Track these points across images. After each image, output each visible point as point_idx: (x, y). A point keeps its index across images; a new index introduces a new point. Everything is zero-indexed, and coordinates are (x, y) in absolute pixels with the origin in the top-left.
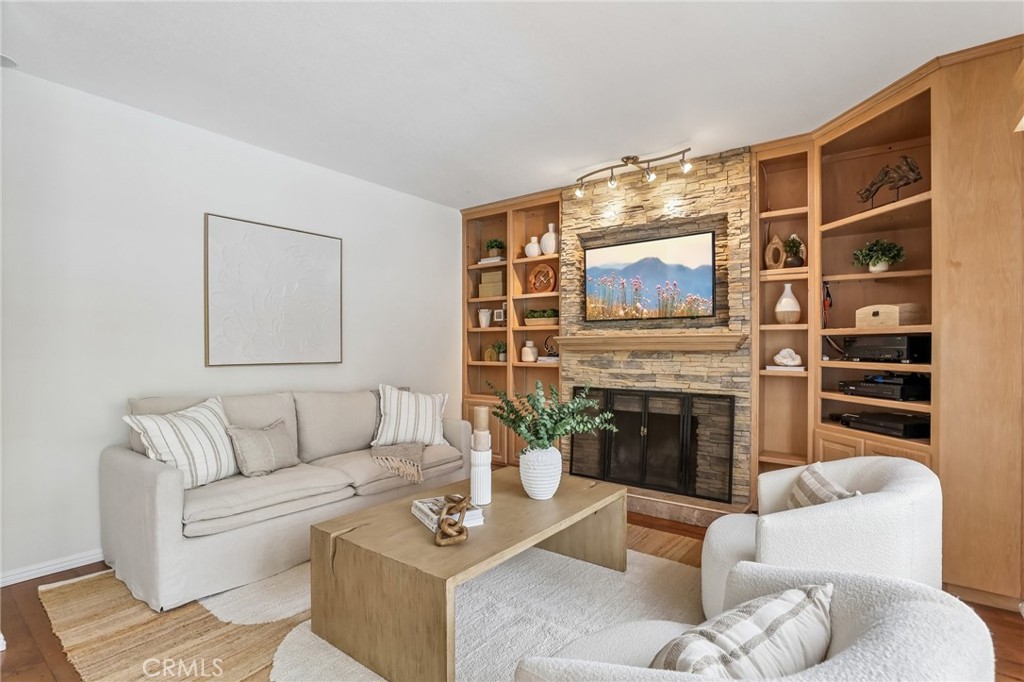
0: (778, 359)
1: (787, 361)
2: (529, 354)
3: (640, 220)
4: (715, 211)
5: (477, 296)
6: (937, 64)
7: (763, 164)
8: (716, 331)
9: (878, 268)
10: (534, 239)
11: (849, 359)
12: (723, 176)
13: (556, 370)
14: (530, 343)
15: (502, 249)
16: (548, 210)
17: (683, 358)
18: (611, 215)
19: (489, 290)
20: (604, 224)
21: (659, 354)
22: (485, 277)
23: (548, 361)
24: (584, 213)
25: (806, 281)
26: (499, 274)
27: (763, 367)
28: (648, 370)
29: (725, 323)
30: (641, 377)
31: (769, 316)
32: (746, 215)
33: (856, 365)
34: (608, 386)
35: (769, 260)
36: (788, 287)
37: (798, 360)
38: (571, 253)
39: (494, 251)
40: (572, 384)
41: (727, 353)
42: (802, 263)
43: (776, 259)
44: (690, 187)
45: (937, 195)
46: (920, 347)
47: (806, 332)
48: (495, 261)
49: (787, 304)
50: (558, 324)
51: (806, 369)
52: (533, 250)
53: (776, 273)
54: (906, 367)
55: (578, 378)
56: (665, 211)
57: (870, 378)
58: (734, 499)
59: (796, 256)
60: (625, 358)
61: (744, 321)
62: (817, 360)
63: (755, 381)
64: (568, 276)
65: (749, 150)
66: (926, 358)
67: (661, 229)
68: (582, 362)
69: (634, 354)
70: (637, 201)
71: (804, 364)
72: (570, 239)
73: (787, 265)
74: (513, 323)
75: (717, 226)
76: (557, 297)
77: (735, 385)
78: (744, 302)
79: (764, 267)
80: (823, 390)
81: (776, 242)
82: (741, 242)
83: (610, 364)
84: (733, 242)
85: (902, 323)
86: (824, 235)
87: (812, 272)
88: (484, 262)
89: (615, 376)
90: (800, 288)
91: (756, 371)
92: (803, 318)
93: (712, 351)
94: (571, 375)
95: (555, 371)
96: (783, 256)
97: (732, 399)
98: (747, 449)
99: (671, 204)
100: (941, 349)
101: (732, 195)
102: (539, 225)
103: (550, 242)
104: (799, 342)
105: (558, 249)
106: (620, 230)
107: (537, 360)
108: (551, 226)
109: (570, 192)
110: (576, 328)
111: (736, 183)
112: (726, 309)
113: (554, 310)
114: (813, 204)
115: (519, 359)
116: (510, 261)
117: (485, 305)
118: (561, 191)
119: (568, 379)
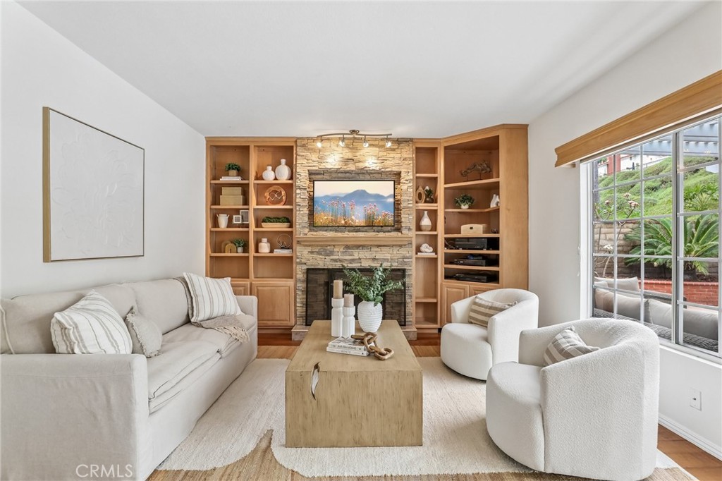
0: (423, 249)
1: (427, 250)
2: (265, 248)
3: (351, 167)
4: (395, 169)
5: (218, 203)
7: (417, 148)
8: (394, 234)
9: (465, 207)
10: (270, 168)
11: (458, 249)
12: (399, 151)
13: (291, 258)
14: (265, 240)
15: (242, 172)
16: (285, 151)
17: (377, 249)
18: (333, 160)
19: (230, 199)
20: (329, 166)
21: (363, 247)
22: (225, 190)
23: (278, 252)
24: (314, 157)
25: (436, 211)
26: (239, 190)
27: (417, 254)
28: (356, 256)
29: (399, 230)
30: (352, 261)
31: (419, 228)
32: (410, 174)
33: (461, 251)
34: (330, 267)
35: (418, 199)
36: (426, 212)
37: (431, 249)
38: (302, 179)
39: (235, 172)
40: (305, 267)
41: (401, 246)
42: (434, 201)
44: (381, 154)
45: (502, 179)
46: (494, 243)
47: (436, 236)
48: (238, 180)
49: (426, 222)
50: (291, 226)
51: (436, 254)
52: (269, 176)
53: (422, 206)
54: (485, 252)
55: (309, 263)
56: (366, 165)
57: (466, 257)
58: (407, 323)
59: (431, 197)
60: (342, 250)
61: (410, 229)
62: (442, 250)
63: (414, 260)
64: (301, 197)
65: (411, 140)
66: (497, 248)
68: (312, 252)
69: (347, 247)
70: (350, 155)
71: (435, 251)
72: (302, 172)
73: (426, 202)
74: (253, 228)
75: (396, 177)
76: (292, 210)
77: (406, 263)
79: (417, 202)
80: (446, 263)
81: (421, 188)
82: (407, 187)
83: (332, 253)
84: (404, 187)
85: (485, 232)
86: (447, 189)
87: (440, 206)
88: (224, 179)
89: (336, 261)
90: (433, 214)
91: (415, 256)
92: (434, 228)
93: (393, 246)
94: (303, 261)
95: (290, 260)
96: (424, 197)
97: (404, 270)
98: (411, 296)
99: (370, 160)
101: (403, 161)
102: (268, 158)
103: (284, 172)
104: (433, 241)
105: (291, 178)
106: (337, 171)
107: (272, 251)
108: (283, 161)
109: (305, 142)
110: (306, 230)
111: (406, 156)
112: (399, 222)
113: (288, 218)
114: (441, 173)
115: (257, 251)
116: (252, 181)
117: (224, 211)
118: (296, 140)
119: (301, 263)
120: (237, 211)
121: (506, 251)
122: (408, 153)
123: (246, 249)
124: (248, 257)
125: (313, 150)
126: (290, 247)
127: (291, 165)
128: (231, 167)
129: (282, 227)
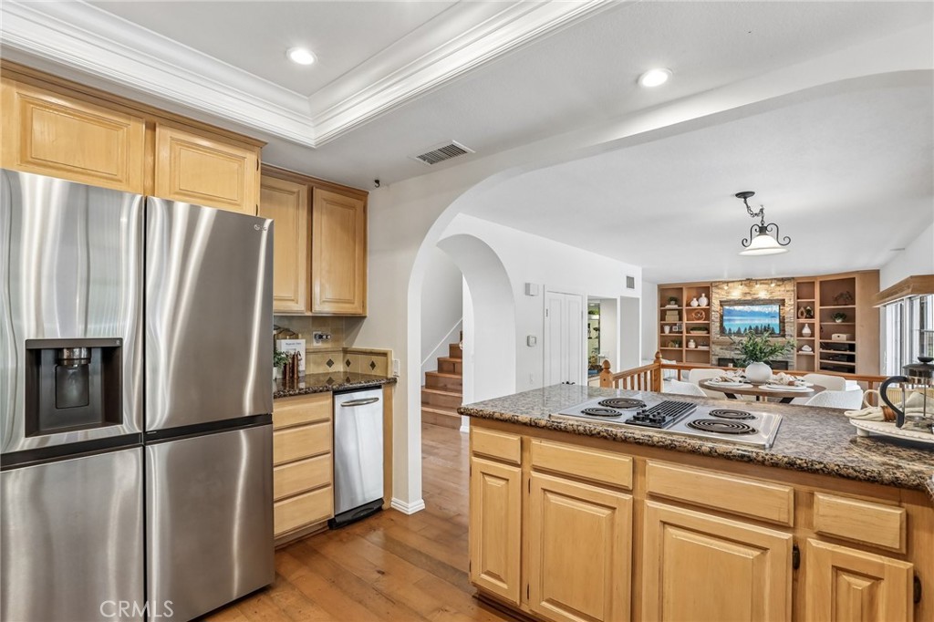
0: (803, 349)
1: (807, 350)
2: (692, 345)
3: (749, 298)
4: (780, 298)
5: (664, 320)
6: (857, 272)
7: (798, 283)
8: (780, 339)
9: (839, 321)
10: (695, 299)
11: (829, 350)
12: (783, 286)
13: (709, 352)
14: (692, 341)
15: (677, 301)
16: (705, 290)
18: (737, 293)
19: (672, 318)
20: (733, 298)
22: (668, 313)
23: (700, 348)
24: (723, 293)
25: (814, 324)
26: (677, 312)
27: (798, 352)
29: (784, 336)
31: (800, 334)
32: (792, 300)
33: (832, 351)
35: (800, 316)
36: (807, 325)
37: (811, 349)
38: (716, 306)
39: (674, 302)
40: (718, 357)
42: (812, 317)
43: (802, 314)
44: (770, 289)
45: (857, 306)
46: (852, 347)
47: (814, 340)
48: (676, 307)
49: (806, 331)
50: (708, 333)
51: (814, 353)
52: (695, 303)
53: (802, 321)
54: (848, 353)
55: (720, 354)
56: (759, 296)
57: (837, 355)
59: (810, 315)
61: (792, 336)
62: (818, 350)
63: (795, 356)
64: (715, 316)
65: (793, 278)
66: (854, 350)
67: (755, 302)
68: (722, 349)
70: (747, 291)
71: (813, 350)
72: (715, 301)
73: (806, 318)
74: (685, 334)
75: (781, 303)
76: (709, 323)
77: (789, 358)
78: (791, 329)
79: (798, 318)
80: (821, 359)
81: (802, 309)
82: (790, 309)
84: (787, 309)
85: (847, 340)
86: (821, 310)
87: (816, 321)
88: (668, 307)
90: (812, 326)
91: (796, 353)
92: (812, 335)
94: (716, 353)
95: (707, 353)
96: (805, 314)
97: (787, 362)
99: (762, 292)
100: (858, 348)
101: (787, 293)
102: (694, 293)
103: (704, 301)
104: (811, 344)
105: (708, 305)
106: (739, 300)
107: (696, 347)
108: (703, 295)
109: (717, 284)
110: (718, 336)
111: (788, 289)
112: (784, 331)
113: (707, 328)
114: (817, 300)
115: (687, 347)
116: (684, 308)
117: (667, 324)
118: (711, 283)
119: (714, 355)
120: (675, 324)
121: (860, 353)
122: (790, 287)
123: (680, 345)
124: (682, 351)
125: (722, 289)
126: (708, 345)
127: (708, 297)
128: (672, 299)
129: (703, 333)
